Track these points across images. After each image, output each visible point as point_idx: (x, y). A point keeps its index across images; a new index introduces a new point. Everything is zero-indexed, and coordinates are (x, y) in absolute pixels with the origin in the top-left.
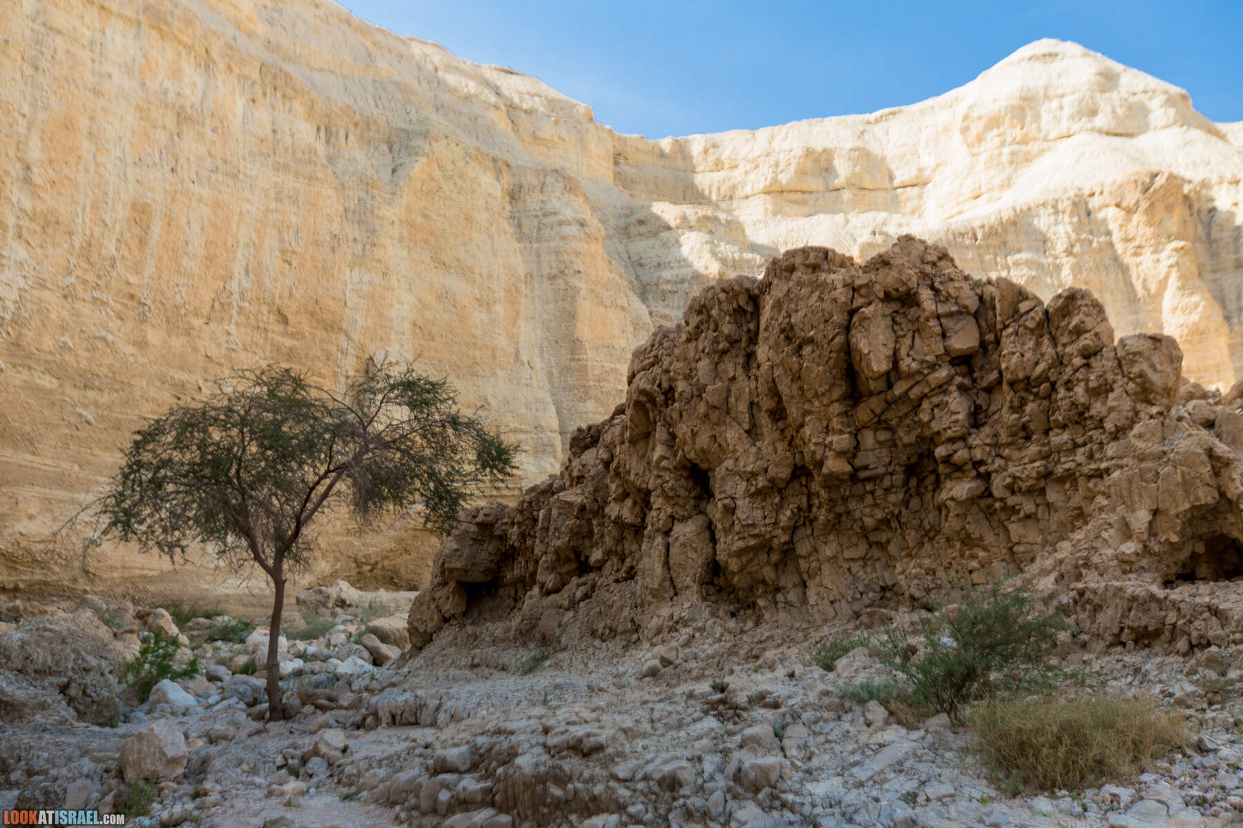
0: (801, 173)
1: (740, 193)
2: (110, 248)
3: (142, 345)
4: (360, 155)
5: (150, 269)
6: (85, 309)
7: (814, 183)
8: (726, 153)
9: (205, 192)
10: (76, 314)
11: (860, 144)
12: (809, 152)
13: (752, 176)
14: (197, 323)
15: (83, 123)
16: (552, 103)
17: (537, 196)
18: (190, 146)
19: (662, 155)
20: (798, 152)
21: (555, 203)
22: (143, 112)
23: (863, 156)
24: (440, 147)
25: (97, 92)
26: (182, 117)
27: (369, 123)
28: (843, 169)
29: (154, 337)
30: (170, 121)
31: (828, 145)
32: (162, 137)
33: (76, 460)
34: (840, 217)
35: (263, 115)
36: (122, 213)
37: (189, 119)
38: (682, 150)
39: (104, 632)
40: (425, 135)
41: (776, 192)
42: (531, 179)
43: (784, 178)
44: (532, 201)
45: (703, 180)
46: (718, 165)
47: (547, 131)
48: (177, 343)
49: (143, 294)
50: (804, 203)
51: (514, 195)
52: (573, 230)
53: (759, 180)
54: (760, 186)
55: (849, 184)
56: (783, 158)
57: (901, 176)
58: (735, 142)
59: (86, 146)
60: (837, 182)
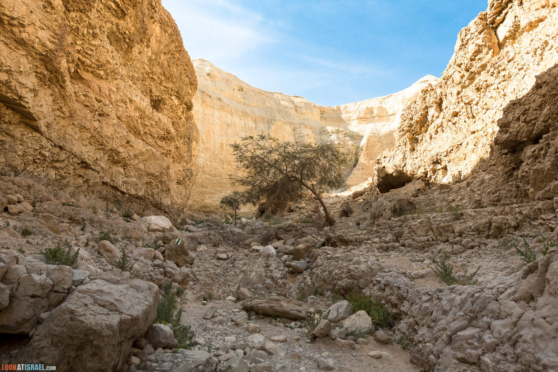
0: (366, 114)
1: (351, 119)
2: (217, 152)
3: (223, 168)
4: (262, 126)
5: (224, 155)
6: (213, 163)
7: (368, 116)
8: (349, 109)
9: (233, 139)
10: (212, 164)
11: (380, 105)
12: (367, 108)
13: (354, 115)
14: (233, 163)
15: (211, 130)
16: (306, 104)
17: (299, 129)
18: (230, 131)
19: (334, 110)
20: (365, 109)
21: (302, 131)
22: (221, 126)
23: (381, 108)
24: (278, 123)
25: (213, 124)
26: (228, 126)
27: (264, 118)
28: (376, 112)
29: (225, 167)
30: (226, 127)
31: (372, 106)
32: (224, 130)
33: (214, 190)
34: (374, 124)
35: (242, 122)
36: (219, 145)
37: (229, 126)
38: (338, 108)
39: (220, 218)
40: (275, 120)
41: (359, 118)
42: (298, 126)
43: (361, 115)
44: (298, 131)
45: (344, 116)
46: (347, 112)
47: (304, 111)
48: (229, 167)
49: (223, 159)
50: (366, 121)
51: (294, 130)
52: (306, 137)
53: (355, 116)
54: (356, 117)
55: (377, 116)
56: (361, 110)
57: (390, 113)
58: (351, 107)
59: (212, 134)
60: (374, 115)
